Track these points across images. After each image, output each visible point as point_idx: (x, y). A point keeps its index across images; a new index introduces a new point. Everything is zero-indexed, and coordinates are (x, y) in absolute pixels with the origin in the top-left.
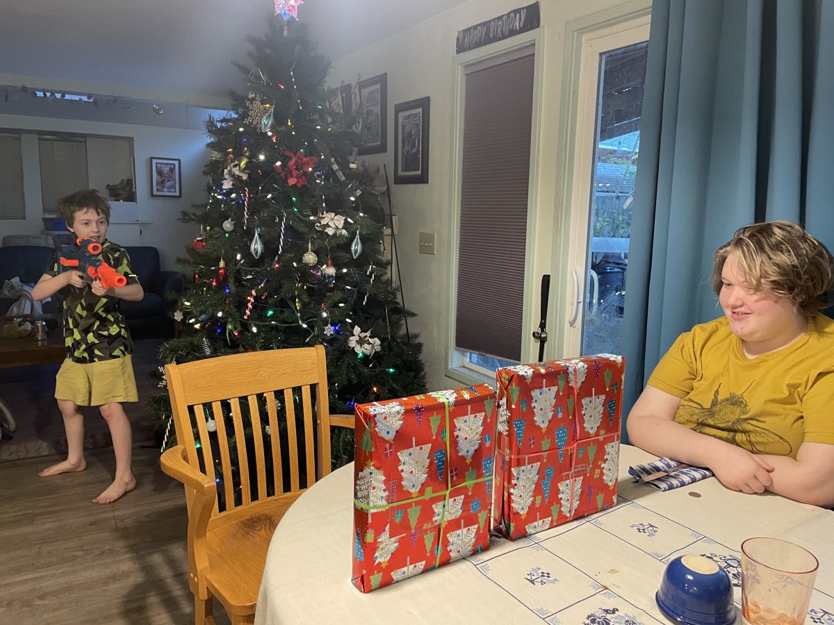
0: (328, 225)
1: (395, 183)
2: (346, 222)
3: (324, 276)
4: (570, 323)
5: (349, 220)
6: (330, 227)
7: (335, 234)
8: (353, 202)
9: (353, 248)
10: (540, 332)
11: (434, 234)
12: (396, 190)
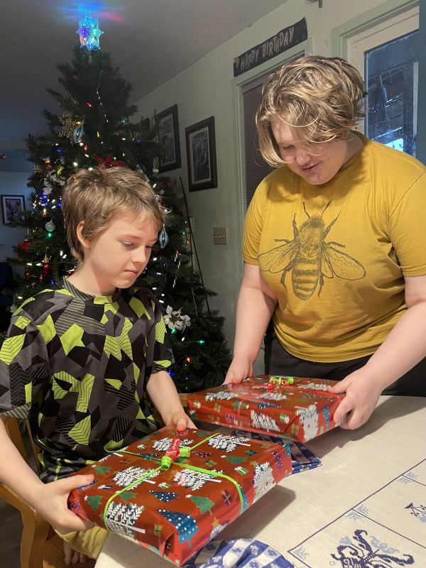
1: (190, 191)
9: (161, 239)
11: (225, 228)
12: (190, 196)
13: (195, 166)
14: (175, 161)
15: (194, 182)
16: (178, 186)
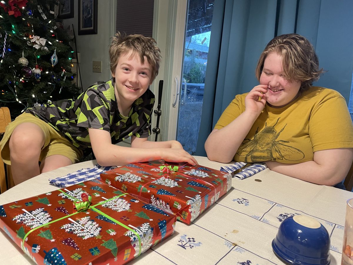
0: (35, 43)
1: (79, 34)
2: (47, 43)
3: (33, 73)
4: (173, 105)
5: (49, 43)
6: (37, 44)
7: (40, 49)
8: (52, 34)
9: (52, 59)
10: (158, 110)
11: (101, 62)
12: (80, 38)
13: (83, 17)
14: (70, 13)
15: (82, 29)
16: (71, 30)
